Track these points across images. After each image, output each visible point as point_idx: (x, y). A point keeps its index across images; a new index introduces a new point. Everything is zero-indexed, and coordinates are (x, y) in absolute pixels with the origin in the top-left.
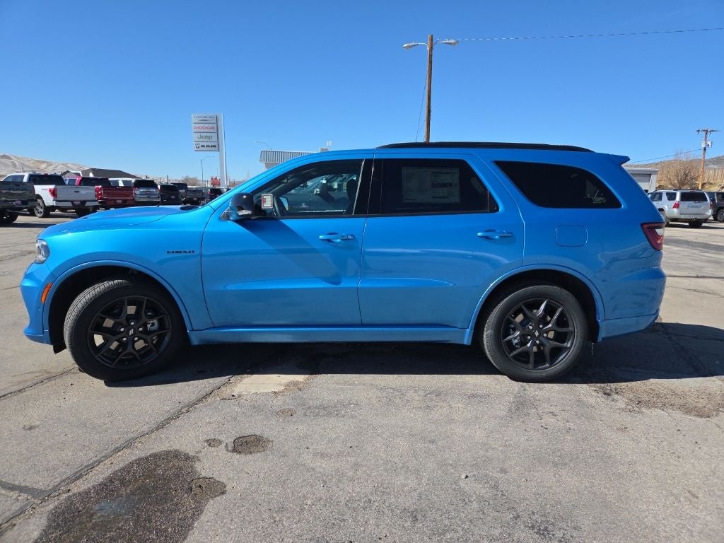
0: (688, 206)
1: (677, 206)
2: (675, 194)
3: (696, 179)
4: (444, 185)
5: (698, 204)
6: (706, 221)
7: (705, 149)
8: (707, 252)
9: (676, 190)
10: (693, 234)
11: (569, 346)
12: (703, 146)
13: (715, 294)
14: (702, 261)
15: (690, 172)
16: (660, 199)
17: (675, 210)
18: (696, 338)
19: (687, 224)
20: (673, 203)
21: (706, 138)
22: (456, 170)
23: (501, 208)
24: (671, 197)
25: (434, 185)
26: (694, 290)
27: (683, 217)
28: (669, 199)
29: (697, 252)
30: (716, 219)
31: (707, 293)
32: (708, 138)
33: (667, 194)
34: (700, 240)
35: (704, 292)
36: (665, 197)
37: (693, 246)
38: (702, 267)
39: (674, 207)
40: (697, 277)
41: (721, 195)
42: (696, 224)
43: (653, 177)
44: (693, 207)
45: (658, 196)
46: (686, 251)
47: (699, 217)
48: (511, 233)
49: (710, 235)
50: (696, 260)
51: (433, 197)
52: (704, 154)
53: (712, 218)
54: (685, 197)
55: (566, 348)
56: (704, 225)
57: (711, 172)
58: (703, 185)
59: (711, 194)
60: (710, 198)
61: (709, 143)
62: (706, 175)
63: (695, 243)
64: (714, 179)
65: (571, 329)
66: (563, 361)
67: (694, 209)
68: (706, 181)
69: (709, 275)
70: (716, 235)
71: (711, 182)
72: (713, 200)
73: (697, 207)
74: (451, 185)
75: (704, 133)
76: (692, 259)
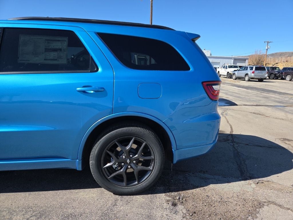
0: (258, 73)
1: (253, 72)
2: (253, 67)
3: (263, 62)
4: (55, 50)
5: (262, 72)
6: (265, 79)
7: (267, 50)
8: (263, 93)
9: (254, 66)
10: (259, 85)
11: (151, 169)
12: (267, 48)
13: (263, 115)
14: (260, 97)
15: (261, 59)
16: (247, 69)
17: (253, 74)
18: (247, 145)
19: (257, 80)
20: (252, 71)
21: (268, 45)
22: (66, 39)
23: (100, 70)
24: (252, 68)
25: (47, 50)
26: (254, 113)
27: (256, 77)
28: (250, 70)
29: (259, 93)
30: (269, 78)
31: (260, 114)
32: (269, 45)
33: (250, 67)
34: (261, 87)
35: (258, 114)
36: (249, 69)
37: (258, 90)
38: (260, 100)
39: (252, 73)
40: (257, 105)
41: (272, 68)
42: (261, 80)
43: (247, 61)
44: (260, 73)
45: (246, 68)
46: (255, 92)
47: (262, 77)
48: (103, 88)
49: (266, 85)
50: (258, 97)
51: (45, 60)
52: (267, 51)
53: (268, 78)
54: (257, 69)
55: (150, 170)
56: (264, 80)
57: (269, 59)
58: (266, 64)
59: (268, 68)
60: (267, 69)
61: (269, 47)
62: (267, 60)
63: (259, 88)
64: (270, 62)
65: (152, 157)
66: (147, 180)
67: (260, 74)
68: (267, 63)
69: (262, 104)
70: (268, 85)
71: (269, 63)
72: (268, 70)
73: (261, 73)
74: (60, 50)
75: (267, 43)
76: (256, 96)
